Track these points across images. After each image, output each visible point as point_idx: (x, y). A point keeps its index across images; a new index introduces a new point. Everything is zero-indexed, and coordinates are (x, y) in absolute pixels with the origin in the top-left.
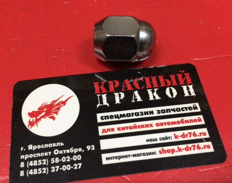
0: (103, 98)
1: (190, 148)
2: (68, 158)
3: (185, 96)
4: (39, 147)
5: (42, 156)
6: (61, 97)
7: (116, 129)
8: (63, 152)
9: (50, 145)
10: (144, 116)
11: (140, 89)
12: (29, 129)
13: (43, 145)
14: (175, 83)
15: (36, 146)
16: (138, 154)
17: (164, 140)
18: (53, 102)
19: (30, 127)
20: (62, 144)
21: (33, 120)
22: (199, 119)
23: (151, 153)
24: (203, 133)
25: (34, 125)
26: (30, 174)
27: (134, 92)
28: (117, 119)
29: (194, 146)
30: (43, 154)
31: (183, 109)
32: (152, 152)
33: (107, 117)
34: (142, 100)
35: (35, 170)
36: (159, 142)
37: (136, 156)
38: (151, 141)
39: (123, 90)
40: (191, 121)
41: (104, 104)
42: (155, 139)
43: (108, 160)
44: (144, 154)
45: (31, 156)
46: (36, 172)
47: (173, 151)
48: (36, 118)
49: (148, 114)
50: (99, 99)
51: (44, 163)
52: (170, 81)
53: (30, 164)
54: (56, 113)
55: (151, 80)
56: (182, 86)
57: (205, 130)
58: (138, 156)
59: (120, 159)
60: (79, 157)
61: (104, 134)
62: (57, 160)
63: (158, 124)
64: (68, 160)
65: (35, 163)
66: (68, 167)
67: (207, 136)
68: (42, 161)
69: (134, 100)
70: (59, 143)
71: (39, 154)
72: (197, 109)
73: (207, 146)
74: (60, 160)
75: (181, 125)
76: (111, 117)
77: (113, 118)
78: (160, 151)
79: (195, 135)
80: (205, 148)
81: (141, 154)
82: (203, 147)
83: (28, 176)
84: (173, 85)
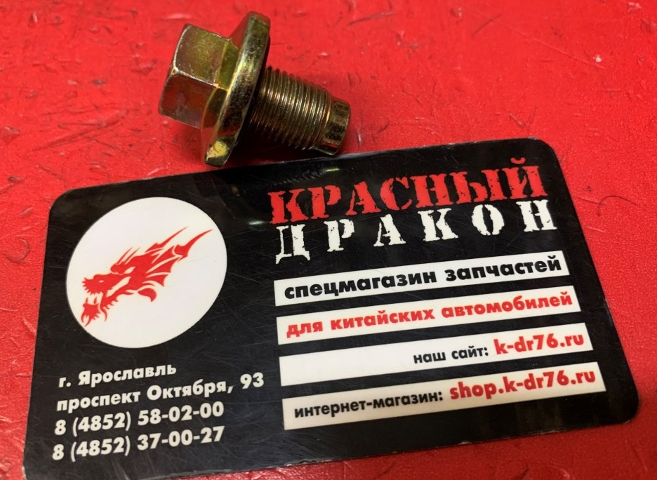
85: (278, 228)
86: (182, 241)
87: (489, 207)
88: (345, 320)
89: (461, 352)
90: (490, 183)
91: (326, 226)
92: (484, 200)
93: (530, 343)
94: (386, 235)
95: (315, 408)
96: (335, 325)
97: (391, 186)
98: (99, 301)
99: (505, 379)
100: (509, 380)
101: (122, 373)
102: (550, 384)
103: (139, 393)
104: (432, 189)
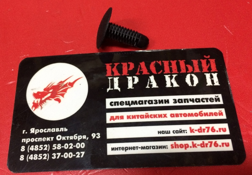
0: (114, 82)
1: (207, 144)
2: (71, 145)
3: (207, 85)
4: (42, 131)
5: (43, 141)
6: (69, 78)
7: (125, 117)
8: (66, 138)
9: (53, 130)
10: (158, 105)
11: (156, 73)
12: (32, 110)
13: (46, 129)
14: (197, 70)
15: (38, 130)
16: (147, 147)
17: (178, 133)
18: (60, 82)
19: (34, 108)
20: (66, 130)
21: (37, 102)
22: (220, 112)
23: (161, 146)
24: (223, 129)
25: (38, 107)
26: (30, 159)
27: (150, 77)
28: (128, 106)
29: (211, 143)
30: (45, 139)
31: (204, 100)
32: (163, 146)
33: (116, 103)
34: (157, 87)
35: (36, 156)
36: (172, 135)
37: (145, 149)
38: (163, 133)
39: (138, 74)
40: (211, 114)
41: (115, 89)
42: (168, 131)
43: (114, 150)
44: (154, 147)
45: (33, 140)
46: (36, 157)
47: (187, 146)
48: (41, 99)
49: (163, 103)
50: (110, 83)
51: (46, 149)
52: (192, 67)
53: (31, 149)
54: (63, 95)
55: (170, 64)
56: (205, 74)
57: (226, 126)
58: (147, 149)
59: (127, 151)
60: (83, 145)
61: (112, 122)
62: (59, 147)
63: (173, 114)
64: (71, 148)
65: (36, 148)
66: (70, 155)
67: (228, 132)
68: (43, 147)
69: (149, 86)
70: (63, 129)
71: (41, 138)
72: (219, 101)
73: (226, 144)
74: (62, 147)
75: (199, 118)
76: (122, 103)
77: (123, 105)
78: (172, 145)
79: (213, 130)
80: (223, 146)
81: (150, 147)
82: (221, 145)
83: (28, 161)
84: (195, 72)
85: (109, 78)
86: (71, 80)
87: (193, 75)
88: (132, 116)
89: (176, 131)
90: (194, 65)
91: (128, 79)
92: (191, 72)
93: (204, 130)
94: (151, 84)
95: (119, 148)
96: (128, 117)
97: (154, 64)
98: (39, 102)
99: (193, 143)
100: (195, 143)
101: (47, 130)
102: (211, 146)
103: (53, 138)
104: (171, 67)
